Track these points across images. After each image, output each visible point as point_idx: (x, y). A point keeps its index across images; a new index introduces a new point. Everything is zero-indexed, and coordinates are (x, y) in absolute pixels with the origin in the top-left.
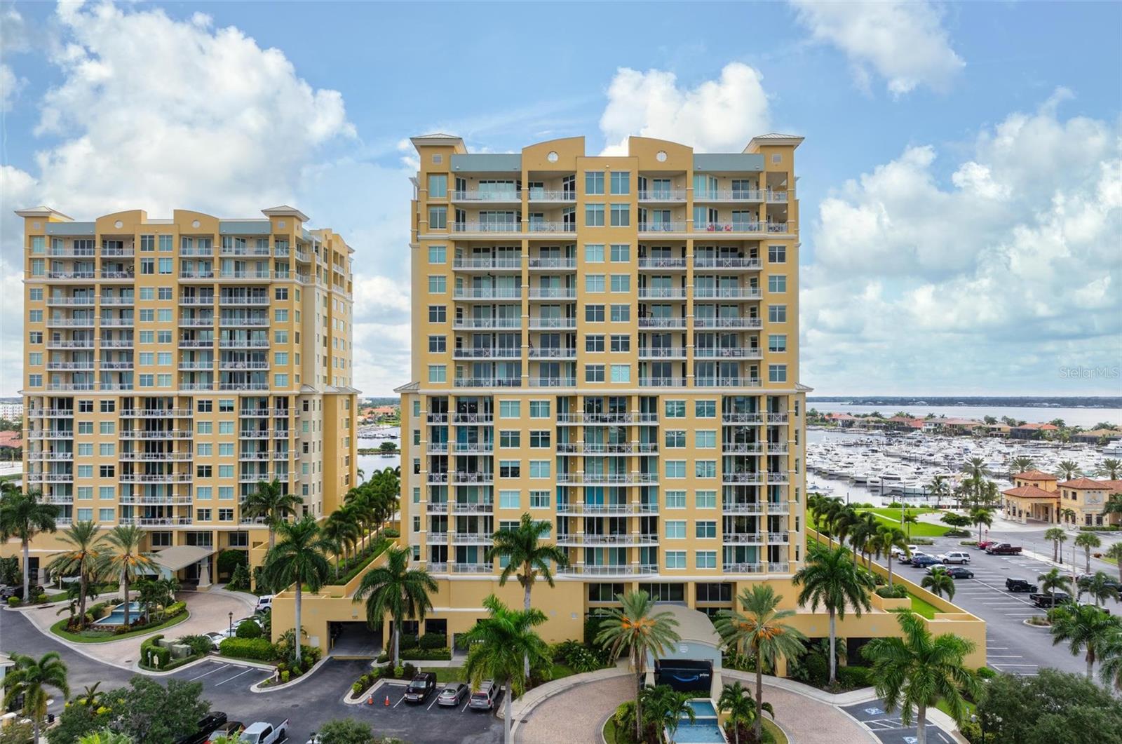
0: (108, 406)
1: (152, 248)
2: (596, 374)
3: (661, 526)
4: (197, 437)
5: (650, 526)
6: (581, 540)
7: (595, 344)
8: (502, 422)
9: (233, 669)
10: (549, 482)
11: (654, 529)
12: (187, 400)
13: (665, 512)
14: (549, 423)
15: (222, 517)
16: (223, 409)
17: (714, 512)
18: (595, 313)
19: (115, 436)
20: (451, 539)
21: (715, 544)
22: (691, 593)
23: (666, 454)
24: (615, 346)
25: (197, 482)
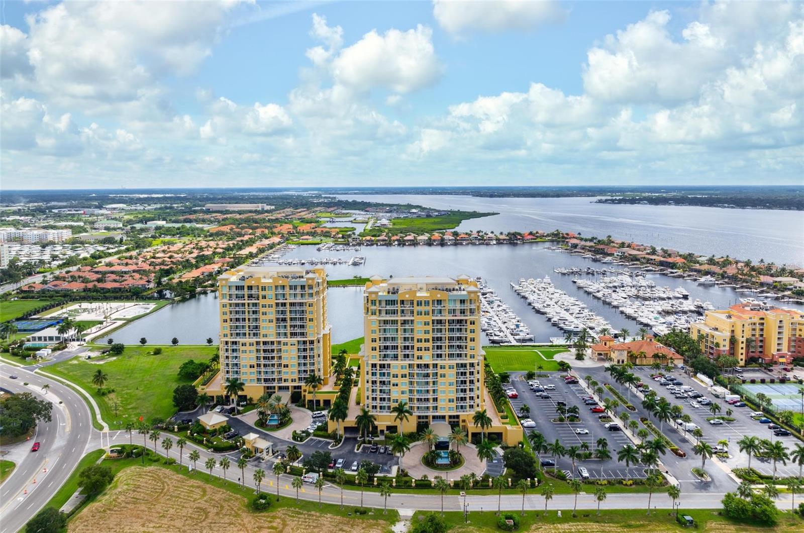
0: (251, 344)
1: (265, 290)
2: (420, 358)
3: (438, 400)
4: (283, 355)
5: (435, 400)
6: (416, 404)
7: (419, 349)
8: (393, 371)
9: (320, 441)
10: (406, 388)
12: (279, 343)
13: (440, 396)
14: (406, 371)
15: (292, 381)
16: (291, 345)
17: (453, 396)
18: (419, 341)
19: (254, 355)
20: (378, 403)
21: (454, 405)
22: (447, 418)
23: (440, 380)
24: (425, 350)
25: (283, 369)
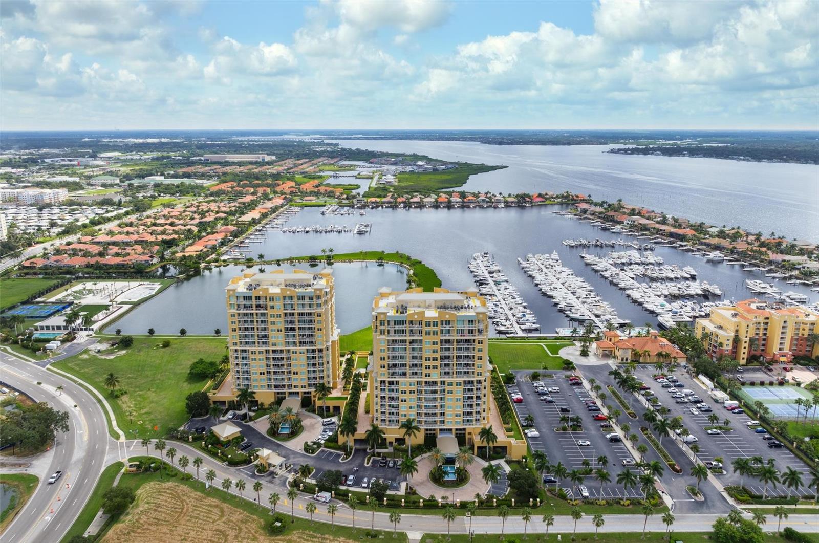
0: (261, 353)
1: (273, 301)
2: (428, 375)
3: (446, 414)
4: (293, 362)
5: (443, 414)
6: (424, 419)
7: (428, 367)
8: (401, 388)
9: (331, 453)
10: (414, 403)
11: (444, 415)
12: (288, 351)
13: (447, 411)
14: (414, 388)
15: (302, 387)
16: (301, 353)
17: (460, 411)
18: (428, 359)
19: (264, 363)
20: (387, 417)
21: (460, 419)
22: (454, 431)
23: (447, 396)
24: (433, 368)
25: (293, 376)
